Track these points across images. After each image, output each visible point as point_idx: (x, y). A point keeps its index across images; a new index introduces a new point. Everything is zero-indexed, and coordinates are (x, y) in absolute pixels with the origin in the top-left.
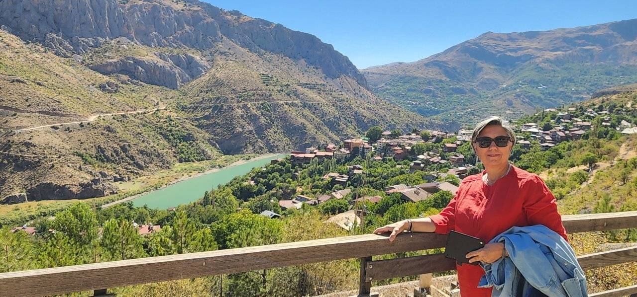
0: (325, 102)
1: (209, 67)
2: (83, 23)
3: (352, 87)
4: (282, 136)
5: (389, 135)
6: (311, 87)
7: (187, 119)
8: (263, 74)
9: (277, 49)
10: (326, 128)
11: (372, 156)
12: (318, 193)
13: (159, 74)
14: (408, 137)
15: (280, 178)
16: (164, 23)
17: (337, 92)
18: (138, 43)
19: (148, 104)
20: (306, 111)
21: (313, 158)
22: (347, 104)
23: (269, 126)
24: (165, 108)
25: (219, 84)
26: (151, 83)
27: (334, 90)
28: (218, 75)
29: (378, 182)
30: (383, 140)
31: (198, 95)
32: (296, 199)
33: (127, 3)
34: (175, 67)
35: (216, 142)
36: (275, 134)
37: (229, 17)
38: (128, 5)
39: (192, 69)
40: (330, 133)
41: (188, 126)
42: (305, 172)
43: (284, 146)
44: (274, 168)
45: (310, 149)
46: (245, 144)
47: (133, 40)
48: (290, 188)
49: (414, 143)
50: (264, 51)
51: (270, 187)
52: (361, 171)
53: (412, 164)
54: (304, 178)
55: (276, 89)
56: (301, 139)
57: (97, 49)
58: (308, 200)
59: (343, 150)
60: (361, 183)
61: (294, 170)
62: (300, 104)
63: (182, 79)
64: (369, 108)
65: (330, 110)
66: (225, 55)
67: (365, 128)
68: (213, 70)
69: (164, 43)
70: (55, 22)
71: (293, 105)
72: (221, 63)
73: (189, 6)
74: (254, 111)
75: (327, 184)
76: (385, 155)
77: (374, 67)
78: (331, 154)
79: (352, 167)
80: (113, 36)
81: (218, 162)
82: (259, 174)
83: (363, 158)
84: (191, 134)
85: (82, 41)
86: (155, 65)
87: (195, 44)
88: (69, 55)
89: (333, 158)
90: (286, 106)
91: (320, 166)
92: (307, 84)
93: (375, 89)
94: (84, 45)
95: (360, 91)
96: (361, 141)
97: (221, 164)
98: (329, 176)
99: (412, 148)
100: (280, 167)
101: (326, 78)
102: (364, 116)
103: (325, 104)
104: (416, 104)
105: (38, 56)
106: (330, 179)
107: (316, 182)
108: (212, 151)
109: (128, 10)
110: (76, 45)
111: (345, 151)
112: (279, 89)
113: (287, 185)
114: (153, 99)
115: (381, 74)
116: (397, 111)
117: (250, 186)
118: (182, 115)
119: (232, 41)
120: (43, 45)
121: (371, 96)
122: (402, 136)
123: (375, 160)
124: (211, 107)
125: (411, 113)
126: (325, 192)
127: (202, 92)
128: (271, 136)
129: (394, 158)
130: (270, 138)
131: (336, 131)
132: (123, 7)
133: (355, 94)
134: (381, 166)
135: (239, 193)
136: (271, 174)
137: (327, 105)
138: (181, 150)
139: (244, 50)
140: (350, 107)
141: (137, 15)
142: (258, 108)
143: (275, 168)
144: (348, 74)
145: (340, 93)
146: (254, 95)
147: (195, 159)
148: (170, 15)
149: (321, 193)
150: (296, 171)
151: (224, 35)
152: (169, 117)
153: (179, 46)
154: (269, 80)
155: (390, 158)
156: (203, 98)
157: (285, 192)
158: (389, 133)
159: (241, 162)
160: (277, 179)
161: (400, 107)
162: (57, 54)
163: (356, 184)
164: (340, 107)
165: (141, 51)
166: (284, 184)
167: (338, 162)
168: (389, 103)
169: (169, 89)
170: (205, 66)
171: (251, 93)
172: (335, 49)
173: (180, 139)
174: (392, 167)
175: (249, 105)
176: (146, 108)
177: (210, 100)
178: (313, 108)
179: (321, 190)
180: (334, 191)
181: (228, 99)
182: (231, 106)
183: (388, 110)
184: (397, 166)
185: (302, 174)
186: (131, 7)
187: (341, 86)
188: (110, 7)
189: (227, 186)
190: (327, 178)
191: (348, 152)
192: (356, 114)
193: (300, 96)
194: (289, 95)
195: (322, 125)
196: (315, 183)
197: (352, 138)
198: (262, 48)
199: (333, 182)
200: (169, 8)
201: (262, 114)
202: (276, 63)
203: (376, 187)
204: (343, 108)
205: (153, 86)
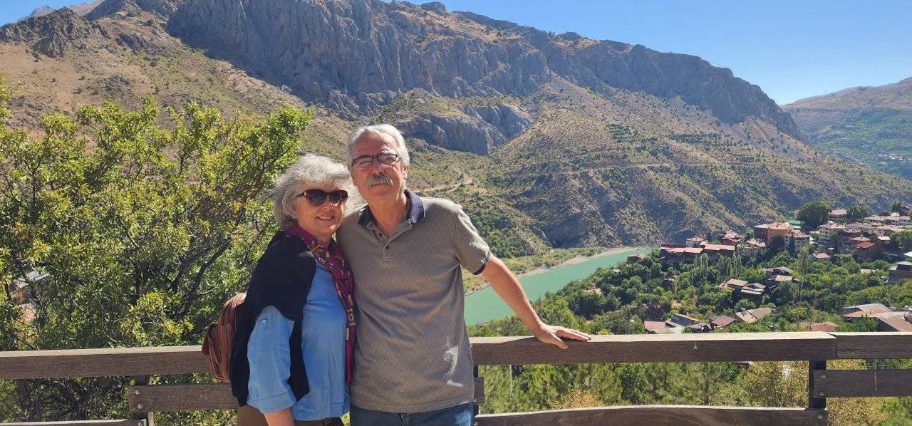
0: (717, 163)
1: (532, 121)
2: (372, 74)
3: (767, 136)
4: (644, 218)
5: (843, 216)
6: (693, 139)
7: (501, 197)
8: (613, 125)
9: (636, 84)
10: (720, 206)
11: (811, 252)
12: (710, 312)
13: (464, 134)
14: (883, 218)
15: (642, 286)
16: (470, 63)
17: (738, 145)
18: (437, 94)
19: (449, 178)
20: (685, 179)
21: (699, 255)
22: (759, 165)
23: (623, 205)
24: (470, 181)
25: (545, 143)
26: (453, 147)
27: (734, 142)
28: (544, 132)
29: (826, 298)
30: (833, 226)
31: (516, 162)
32: (673, 320)
33: (423, 40)
34: (485, 124)
35: (541, 229)
36: (632, 216)
37: (562, 44)
38: (424, 44)
39: (508, 126)
40: (727, 214)
41: (502, 206)
42: (685, 277)
43: (648, 236)
44: (632, 269)
45: (694, 239)
46: (584, 232)
47: (430, 91)
48: (660, 301)
49: (897, 229)
50: (615, 89)
51: (626, 298)
52: (789, 278)
53: (894, 268)
54: (684, 287)
55: (634, 145)
56: (676, 224)
57: (387, 107)
58: (693, 322)
59: (753, 242)
60: (790, 298)
61: (666, 274)
62: (674, 168)
63: (494, 139)
64: (800, 170)
65: (727, 176)
66: (555, 101)
67: (795, 203)
68: (538, 125)
69: (470, 91)
70: (339, 76)
71: (661, 171)
72: (548, 113)
73: (505, 34)
74: (599, 182)
75: (726, 298)
76: (836, 251)
77: (809, 100)
78: (731, 248)
79: (771, 270)
80: (407, 87)
81: (545, 258)
82: (609, 278)
83: (792, 256)
84: (507, 218)
85: (370, 97)
86: (459, 122)
87: (511, 88)
88: (355, 117)
89: (734, 255)
90: (651, 172)
91: (712, 267)
92: (685, 135)
93: (813, 137)
94: (372, 103)
95: (782, 142)
96: (788, 226)
97: (550, 262)
98: (729, 285)
99: (893, 238)
100: (643, 268)
101: (719, 124)
102: (790, 184)
103: (718, 166)
104: (897, 160)
105: (320, 121)
106: (730, 290)
107: (706, 294)
108: (535, 242)
109: (424, 50)
110: (362, 103)
111: (757, 244)
112: (639, 146)
113: (655, 296)
114: (457, 170)
115: (823, 111)
116: (858, 174)
117: (595, 296)
118: (494, 191)
119: (566, 79)
120: (326, 107)
121: (805, 149)
122: (871, 218)
123: (817, 260)
124: (533, 179)
125: (887, 177)
126: (722, 311)
127: (521, 157)
128: (626, 219)
129: (855, 257)
130: (624, 222)
131: (740, 210)
132: (418, 48)
133: (773, 148)
134: (828, 270)
135: (577, 306)
136: (629, 279)
137: (721, 167)
138: (492, 241)
139: (583, 90)
140: (764, 169)
141: (436, 56)
142: (606, 177)
143: (635, 269)
144: (759, 114)
145: (746, 147)
146: (598, 157)
147: (512, 254)
148: (478, 51)
149: (714, 312)
150: (670, 275)
151: (554, 71)
152: (477, 194)
153: (491, 94)
154: (623, 134)
155: (846, 256)
156: (523, 165)
157: (652, 308)
158: (842, 212)
159: (579, 259)
160: (638, 288)
161: (863, 166)
162: (342, 117)
163: (779, 300)
164: (745, 170)
165: (441, 105)
166: (651, 295)
167: (745, 261)
168: (839, 159)
169: (476, 156)
170: (526, 119)
171: (593, 155)
172: (735, 76)
173: (490, 226)
174: (851, 272)
175: (591, 173)
176: (447, 183)
177: (533, 169)
178: (697, 173)
179: (714, 307)
180: (739, 310)
181: (559, 165)
182: (563, 175)
183: (838, 171)
184: (862, 270)
185: (681, 280)
186: (429, 45)
187: (746, 135)
188: (403, 48)
189: (559, 294)
190: (725, 287)
191: (763, 245)
192: (776, 181)
193: (675, 155)
194: (655, 155)
195: (713, 200)
196: (702, 297)
197: (769, 223)
198: (611, 85)
199: (737, 294)
200: (477, 41)
201: (612, 187)
202: (635, 106)
203: (821, 307)
204: (750, 173)
205: (454, 152)
